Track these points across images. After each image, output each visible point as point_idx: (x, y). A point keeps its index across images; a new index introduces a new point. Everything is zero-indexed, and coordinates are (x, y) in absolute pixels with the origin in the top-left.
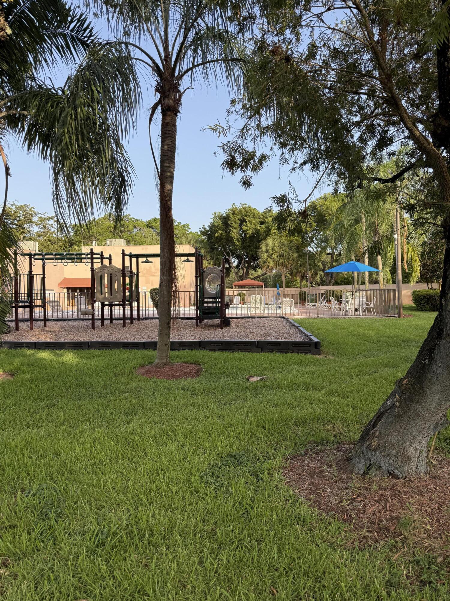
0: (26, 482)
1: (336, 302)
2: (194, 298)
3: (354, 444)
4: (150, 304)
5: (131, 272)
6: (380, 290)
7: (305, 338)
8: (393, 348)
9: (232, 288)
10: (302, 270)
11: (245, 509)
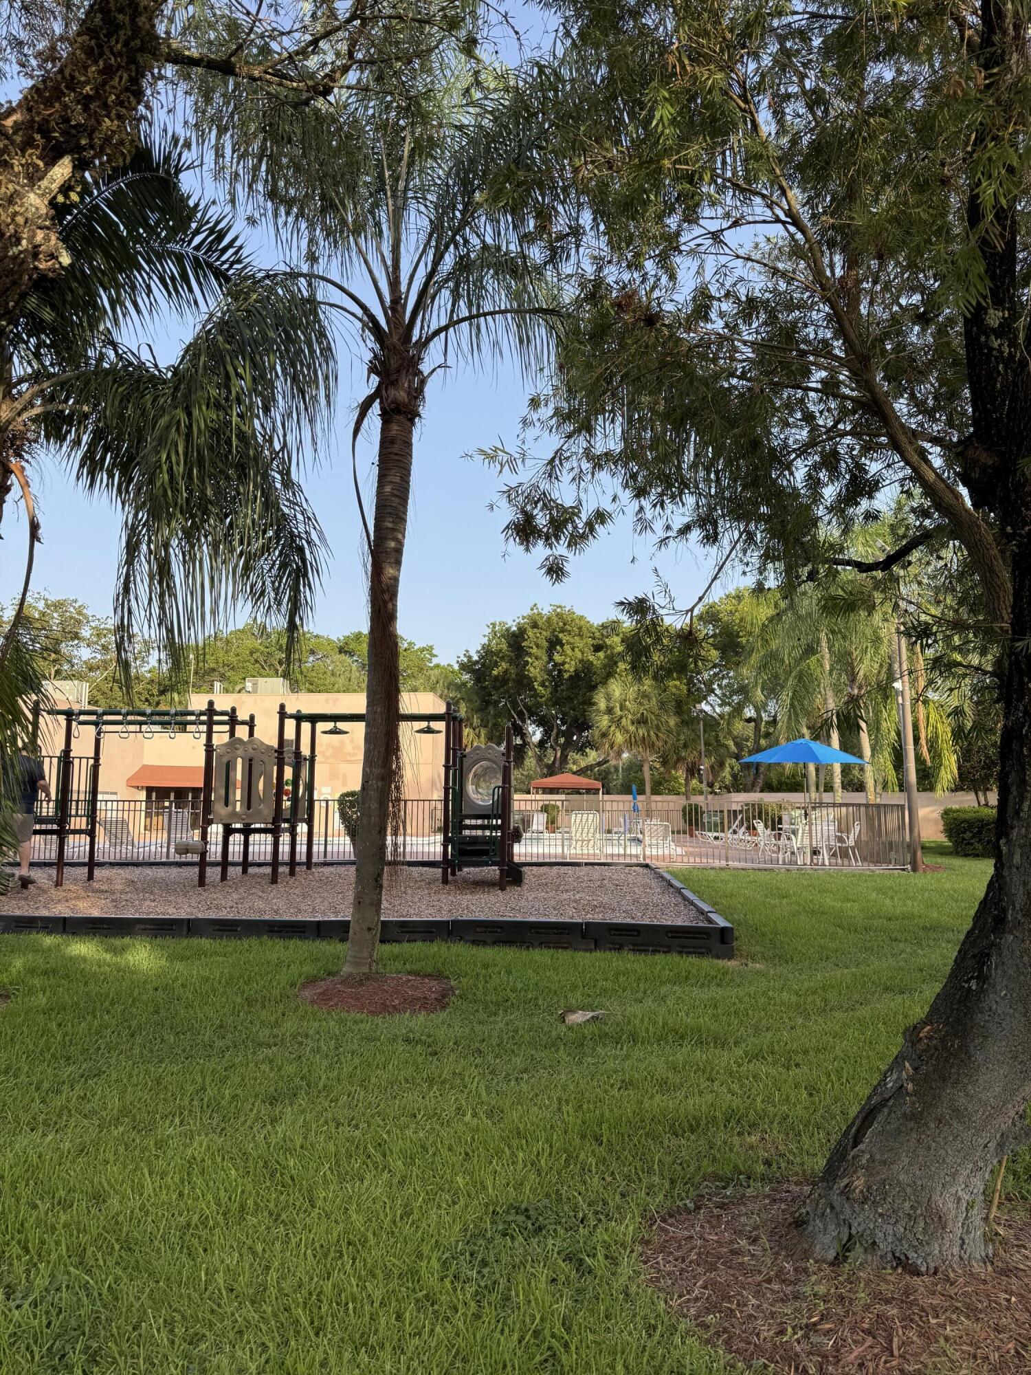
0: (19, 1268)
1: (768, 831)
2: (440, 814)
3: (814, 1184)
4: (336, 827)
5: (297, 753)
6: (867, 806)
7: (697, 918)
8: (901, 945)
9: (528, 792)
10: (690, 756)
11: (550, 1348)
